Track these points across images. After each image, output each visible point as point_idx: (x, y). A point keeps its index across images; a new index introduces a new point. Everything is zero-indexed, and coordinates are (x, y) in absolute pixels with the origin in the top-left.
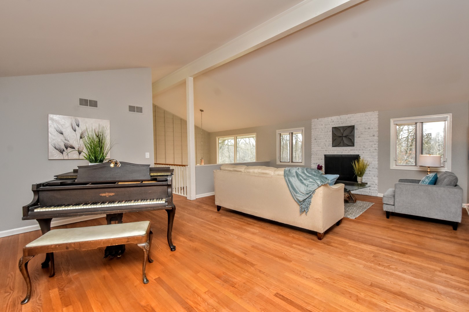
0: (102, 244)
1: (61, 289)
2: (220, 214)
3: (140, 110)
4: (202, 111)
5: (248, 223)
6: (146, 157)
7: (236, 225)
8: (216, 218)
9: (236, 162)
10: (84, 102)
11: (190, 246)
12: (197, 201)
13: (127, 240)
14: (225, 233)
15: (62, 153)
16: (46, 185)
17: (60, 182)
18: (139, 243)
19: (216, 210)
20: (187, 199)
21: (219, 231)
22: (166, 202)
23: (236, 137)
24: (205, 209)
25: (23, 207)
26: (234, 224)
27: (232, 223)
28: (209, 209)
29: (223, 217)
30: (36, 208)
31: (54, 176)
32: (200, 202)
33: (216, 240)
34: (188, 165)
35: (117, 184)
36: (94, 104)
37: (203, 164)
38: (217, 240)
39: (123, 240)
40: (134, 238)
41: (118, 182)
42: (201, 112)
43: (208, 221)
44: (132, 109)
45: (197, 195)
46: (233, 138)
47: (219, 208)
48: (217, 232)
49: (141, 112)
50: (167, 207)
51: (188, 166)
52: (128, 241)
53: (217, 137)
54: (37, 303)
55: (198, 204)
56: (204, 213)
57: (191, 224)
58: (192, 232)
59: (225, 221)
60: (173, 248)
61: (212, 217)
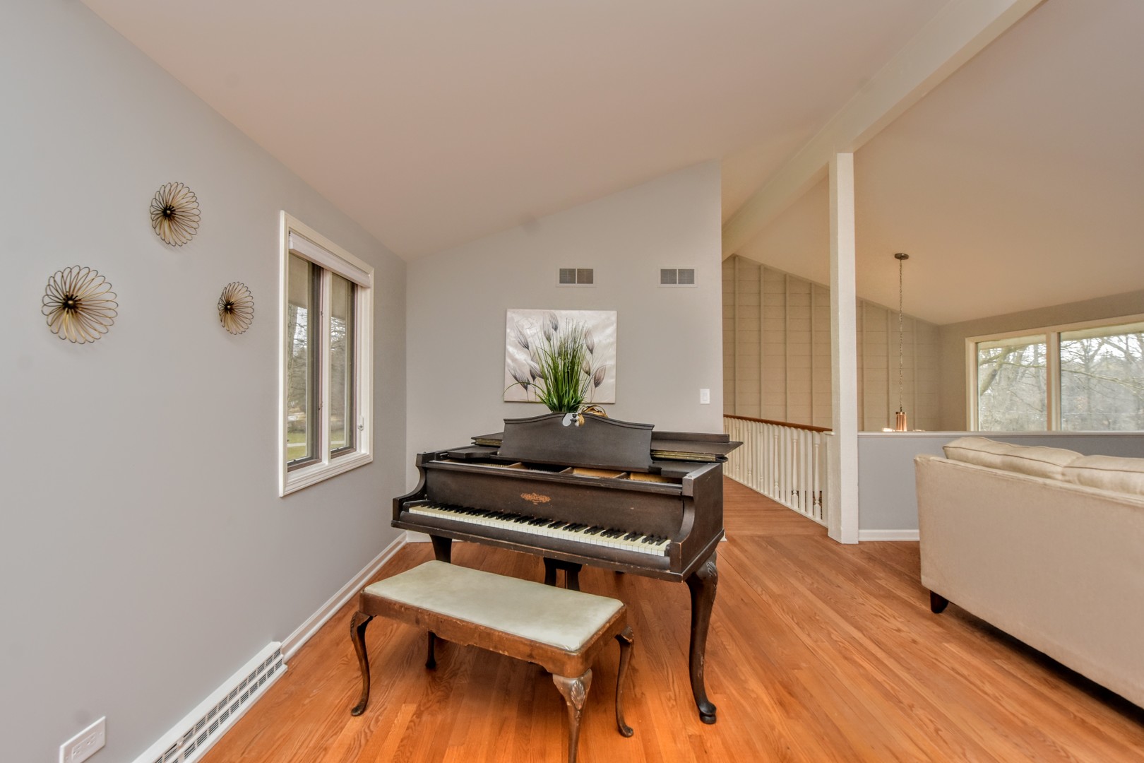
0: (477, 638)
1: (419, 714)
2: (939, 630)
3: (687, 276)
4: (901, 257)
5: (1083, 721)
6: (702, 402)
7: (1011, 706)
8: (914, 642)
9: (1054, 429)
10: (568, 276)
11: (773, 728)
12: (862, 552)
13: (527, 650)
14: (937, 730)
15: (526, 388)
16: (445, 458)
17: (466, 454)
18: (559, 674)
19: (926, 608)
20: (826, 536)
21: (911, 707)
22: (667, 553)
23: (1054, 337)
24: (881, 587)
25: (394, 500)
26: (996, 699)
27: (988, 688)
28: (899, 593)
29: (953, 648)
30: (413, 505)
31: (472, 438)
32: (871, 558)
33: (887, 748)
34: (831, 430)
35: (567, 472)
36: (586, 277)
37: (905, 430)
38: (891, 751)
39: (522, 648)
40: (546, 651)
41: (574, 467)
42: (899, 260)
43: (878, 643)
44: (668, 276)
45: (862, 531)
46: (1043, 337)
47: (939, 604)
48: (902, 709)
49: (692, 281)
50: (668, 572)
51: (833, 433)
52: (531, 656)
53: (967, 340)
54: (369, 727)
55: (862, 563)
56: (872, 605)
57: (809, 635)
58: (799, 668)
59: (953, 669)
60: (708, 715)
61: (899, 630)
